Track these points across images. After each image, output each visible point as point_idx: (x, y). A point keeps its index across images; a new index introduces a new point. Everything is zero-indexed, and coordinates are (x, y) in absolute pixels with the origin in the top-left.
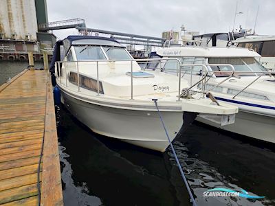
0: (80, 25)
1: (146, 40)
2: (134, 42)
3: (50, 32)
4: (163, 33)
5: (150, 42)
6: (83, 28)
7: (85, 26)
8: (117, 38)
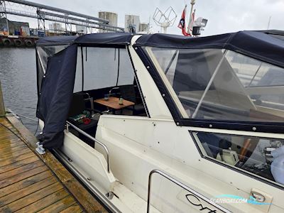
4: (100, 13)
8: (47, 14)
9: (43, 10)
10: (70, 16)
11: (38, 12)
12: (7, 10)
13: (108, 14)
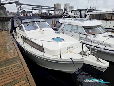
0: (17, 2)
1: (48, 8)
2: (42, 9)
3: (2, 6)
4: (55, 4)
5: (49, 9)
6: (18, 3)
7: (19, 3)
8: (35, 8)
9: (34, 7)
10: (42, 7)
11: (32, 8)
12: (23, 8)
13: (58, 4)
